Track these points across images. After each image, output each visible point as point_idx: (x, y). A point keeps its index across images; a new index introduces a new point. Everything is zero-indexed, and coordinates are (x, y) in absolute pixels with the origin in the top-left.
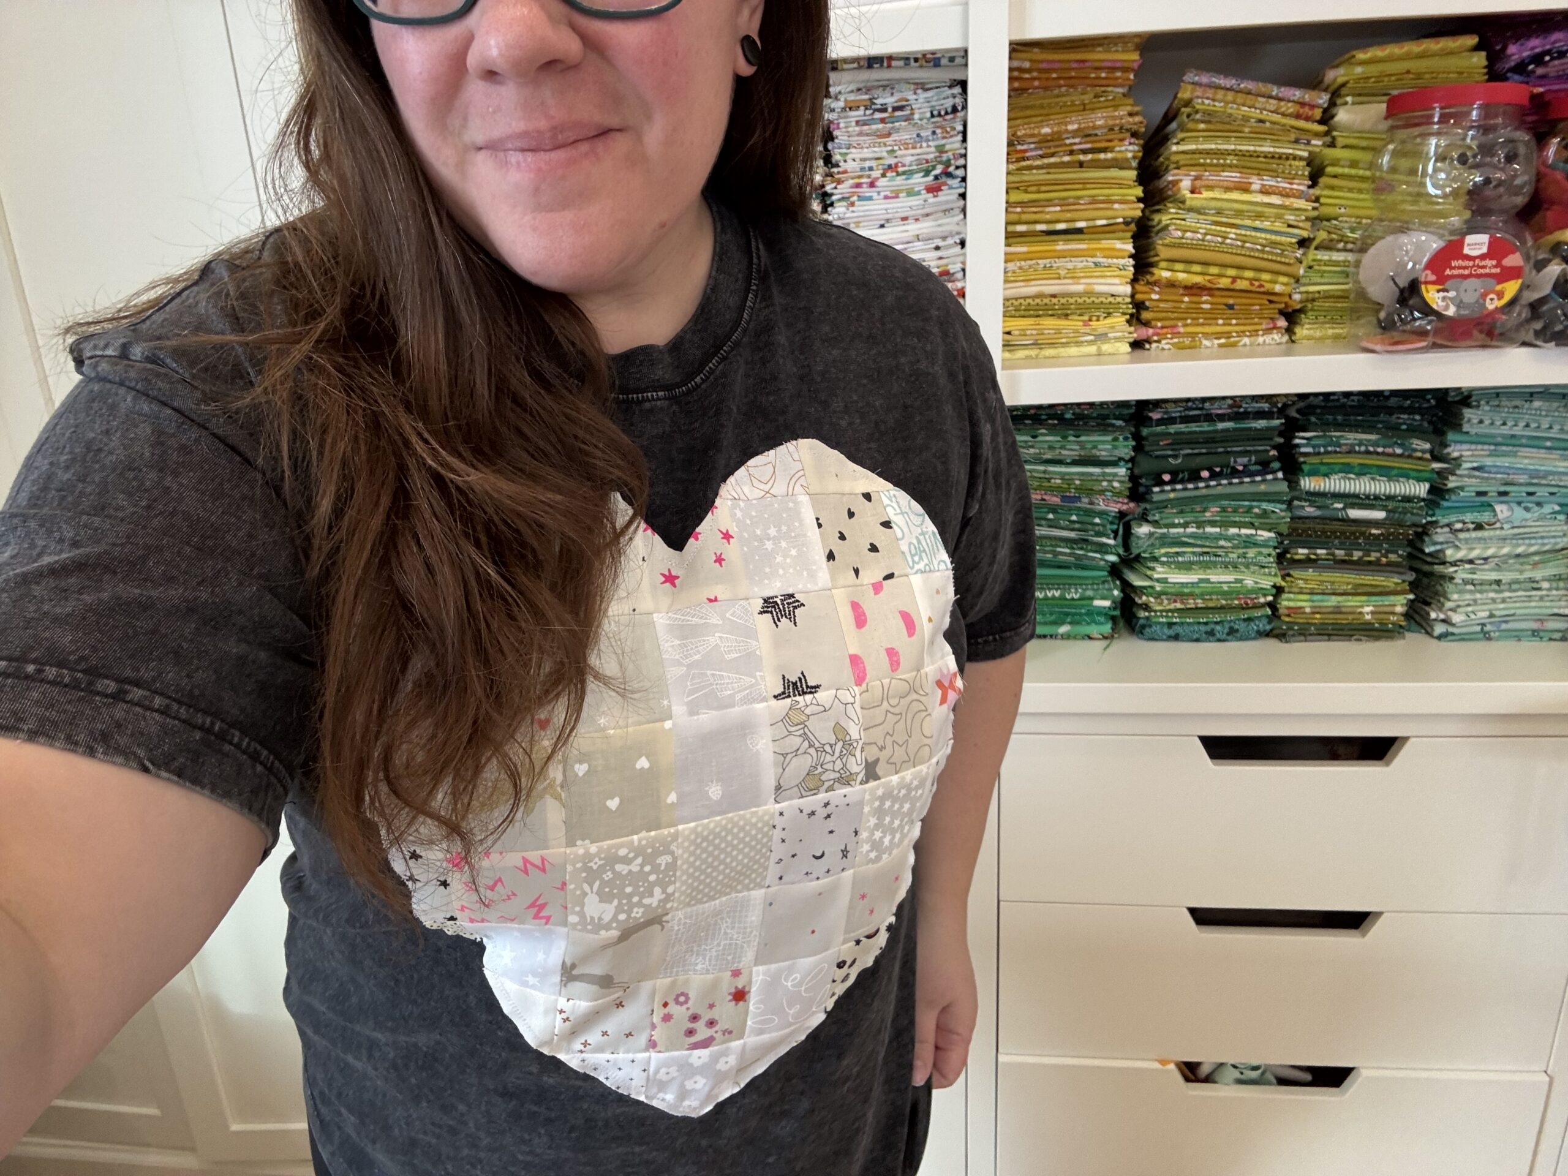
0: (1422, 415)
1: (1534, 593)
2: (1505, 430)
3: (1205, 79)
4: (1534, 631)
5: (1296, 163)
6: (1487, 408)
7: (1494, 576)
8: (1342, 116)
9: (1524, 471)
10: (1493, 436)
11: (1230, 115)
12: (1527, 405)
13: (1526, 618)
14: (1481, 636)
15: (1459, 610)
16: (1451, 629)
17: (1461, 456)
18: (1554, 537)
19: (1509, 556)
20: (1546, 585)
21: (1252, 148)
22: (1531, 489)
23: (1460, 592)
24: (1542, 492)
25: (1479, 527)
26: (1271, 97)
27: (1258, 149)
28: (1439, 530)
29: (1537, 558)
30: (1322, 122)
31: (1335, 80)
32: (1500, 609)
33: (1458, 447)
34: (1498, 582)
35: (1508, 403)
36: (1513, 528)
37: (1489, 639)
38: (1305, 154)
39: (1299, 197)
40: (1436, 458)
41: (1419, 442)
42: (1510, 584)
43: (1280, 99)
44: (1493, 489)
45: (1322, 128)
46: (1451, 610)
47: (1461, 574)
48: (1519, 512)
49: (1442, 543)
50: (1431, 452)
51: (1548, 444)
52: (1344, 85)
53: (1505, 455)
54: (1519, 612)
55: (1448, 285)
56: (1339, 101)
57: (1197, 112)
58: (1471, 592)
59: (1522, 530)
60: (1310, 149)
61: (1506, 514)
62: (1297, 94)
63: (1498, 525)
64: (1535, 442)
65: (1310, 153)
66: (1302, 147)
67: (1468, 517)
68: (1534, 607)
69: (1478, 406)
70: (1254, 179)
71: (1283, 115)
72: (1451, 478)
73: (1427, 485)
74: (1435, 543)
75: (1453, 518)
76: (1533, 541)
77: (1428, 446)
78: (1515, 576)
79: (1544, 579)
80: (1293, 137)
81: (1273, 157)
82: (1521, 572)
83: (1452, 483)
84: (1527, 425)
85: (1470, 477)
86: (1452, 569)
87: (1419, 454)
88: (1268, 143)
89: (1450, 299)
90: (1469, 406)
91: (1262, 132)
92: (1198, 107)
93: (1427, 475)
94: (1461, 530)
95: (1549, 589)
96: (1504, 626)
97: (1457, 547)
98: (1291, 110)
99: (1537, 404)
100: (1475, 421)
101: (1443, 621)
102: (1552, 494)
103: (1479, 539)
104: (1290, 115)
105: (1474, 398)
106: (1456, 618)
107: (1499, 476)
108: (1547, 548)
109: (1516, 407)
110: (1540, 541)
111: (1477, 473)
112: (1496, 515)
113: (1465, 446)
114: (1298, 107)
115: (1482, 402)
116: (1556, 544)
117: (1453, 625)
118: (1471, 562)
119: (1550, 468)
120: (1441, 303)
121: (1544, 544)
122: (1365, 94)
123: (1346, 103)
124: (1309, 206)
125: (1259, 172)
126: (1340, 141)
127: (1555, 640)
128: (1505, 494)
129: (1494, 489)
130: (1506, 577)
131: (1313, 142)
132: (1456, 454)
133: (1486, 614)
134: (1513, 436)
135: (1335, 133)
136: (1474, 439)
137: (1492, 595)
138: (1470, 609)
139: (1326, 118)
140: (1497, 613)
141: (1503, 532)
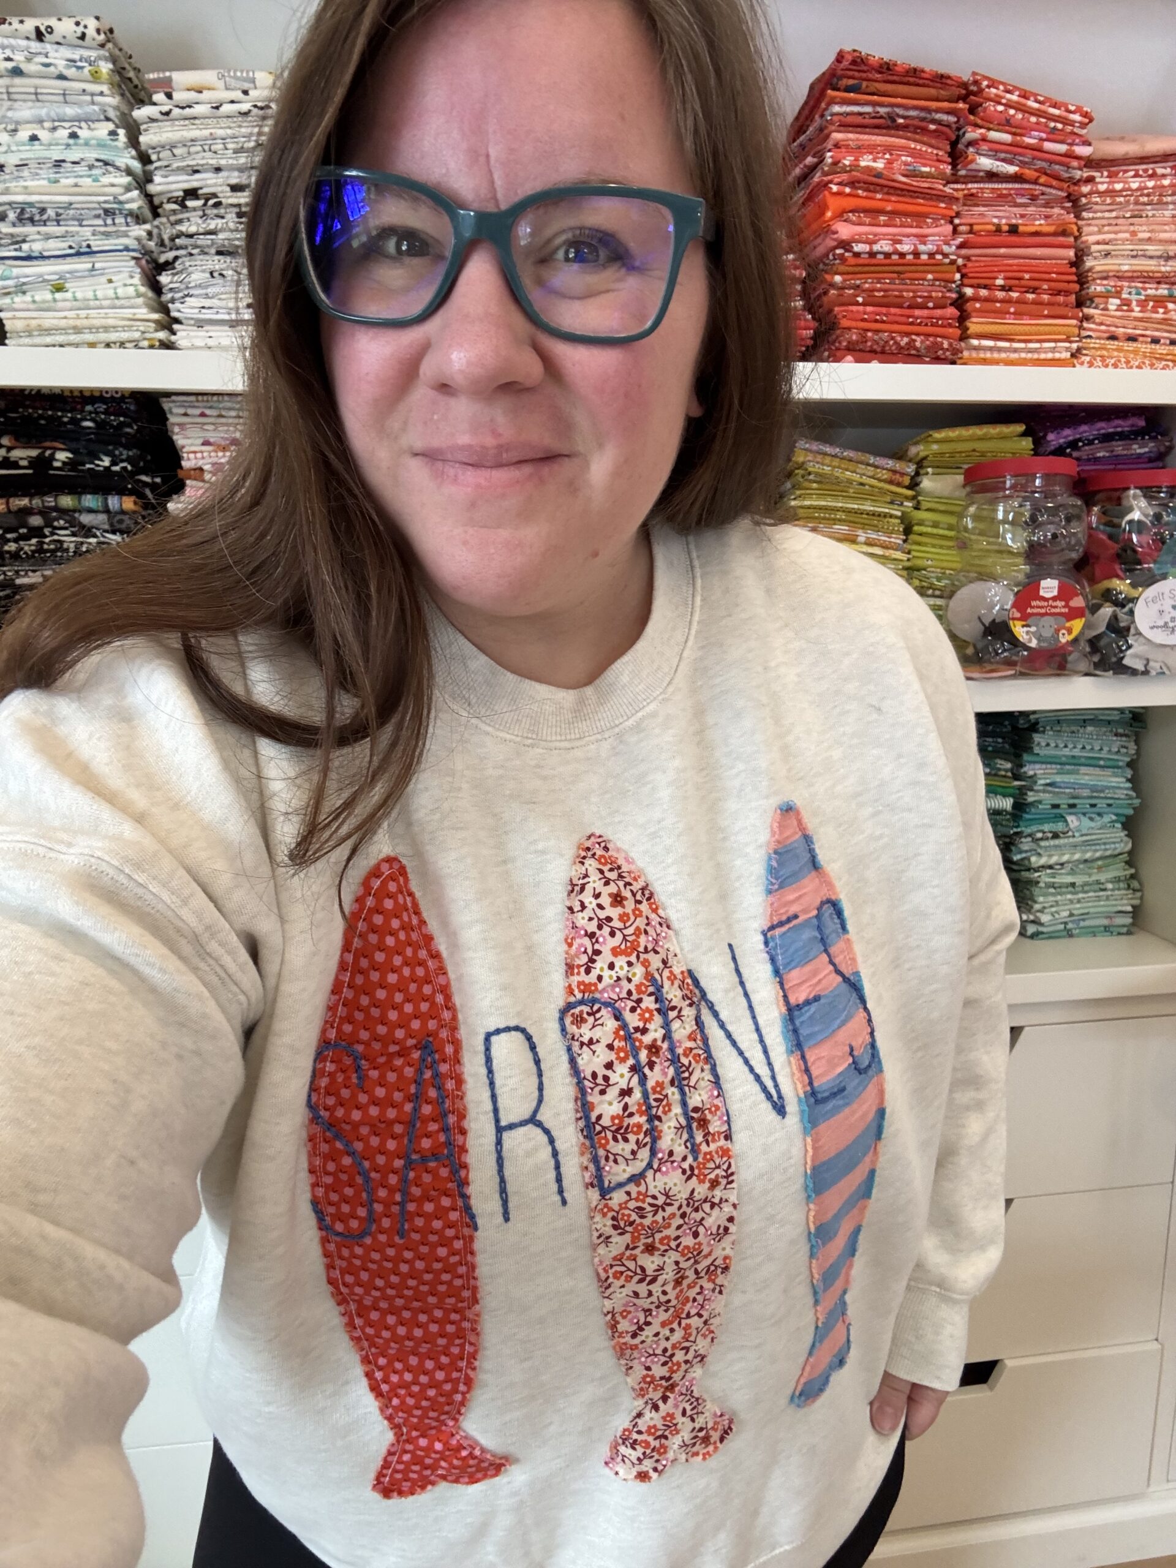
0: (1003, 738)
1: (1101, 893)
2: (1066, 751)
3: (815, 446)
4: (1105, 927)
5: (893, 520)
6: (1051, 733)
7: (1069, 879)
8: (926, 483)
9: (1084, 786)
10: (1059, 757)
11: (837, 478)
12: (1081, 731)
13: (1098, 915)
14: (1065, 933)
15: (1046, 911)
16: (1041, 929)
17: (1035, 774)
18: (1114, 843)
19: (1079, 861)
20: (1110, 886)
21: (856, 506)
22: (1093, 801)
23: (1045, 895)
24: (1102, 804)
25: (1056, 836)
26: (868, 464)
27: (861, 507)
28: (1023, 840)
29: (1100, 863)
30: (909, 488)
31: (918, 454)
32: (1078, 909)
33: (1032, 766)
34: (1073, 885)
35: (1068, 729)
36: (1082, 835)
37: (1071, 936)
38: (899, 514)
39: (896, 550)
40: (1016, 777)
41: (1002, 762)
42: (1082, 886)
43: (877, 467)
44: (1063, 802)
45: (910, 493)
46: (1039, 911)
47: (1044, 878)
48: (1086, 822)
49: (1026, 851)
50: (1012, 770)
51: (1102, 763)
52: (925, 458)
53: (1069, 773)
54: (1092, 910)
55: (1029, 622)
56: (922, 471)
57: (810, 474)
58: (1053, 894)
59: (1088, 838)
60: (902, 509)
61: (1076, 823)
62: (890, 463)
63: (1070, 834)
64: (1092, 763)
65: (903, 513)
66: (896, 507)
67: (1046, 827)
68: (1103, 906)
69: (1043, 732)
70: (860, 532)
71: (879, 480)
72: (1030, 793)
73: (1012, 800)
74: (1021, 852)
75: (1034, 828)
76: (1098, 847)
77: (1009, 765)
78: (1086, 879)
79: (1108, 881)
80: (888, 499)
81: (873, 515)
82: (1090, 875)
83: (1031, 797)
84: (1084, 748)
85: (1044, 791)
86: (1037, 874)
87: (1003, 773)
88: (869, 503)
89: (1033, 633)
90: (1036, 731)
91: (863, 493)
92: (810, 469)
93: (1011, 791)
94: (1042, 839)
95: (1113, 890)
96: (1082, 924)
97: (1039, 855)
98: (885, 477)
99: (1089, 729)
100: (1043, 744)
101: (1033, 922)
102: (1109, 805)
103: (1056, 846)
104: (885, 481)
105: (1041, 724)
106: (1045, 918)
107: (1067, 791)
108: (1108, 853)
109: (1073, 732)
110: (1103, 847)
111: (1050, 789)
112: (1067, 825)
113: (1037, 766)
114: (890, 474)
115: (1048, 728)
116: (1115, 849)
117: (1041, 924)
118: (1050, 867)
119: (1105, 784)
120: (1026, 637)
121: (1106, 850)
122: (944, 466)
123: (927, 473)
124: (904, 557)
125: (864, 526)
126: (925, 505)
127: (1123, 934)
128: (1072, 806)
129: (1065, 801)
130: (1079, 880)
131: (906, 503)
132: (1031, 773)
133: (1066, 914)
134: (1073, 757)
135: (920, 498)
136: (1043, 760)
137: (1069, 896)
138: (1053, 909)
139: (914, 485)
140: (1075, 912)
141: (1075, 840)
